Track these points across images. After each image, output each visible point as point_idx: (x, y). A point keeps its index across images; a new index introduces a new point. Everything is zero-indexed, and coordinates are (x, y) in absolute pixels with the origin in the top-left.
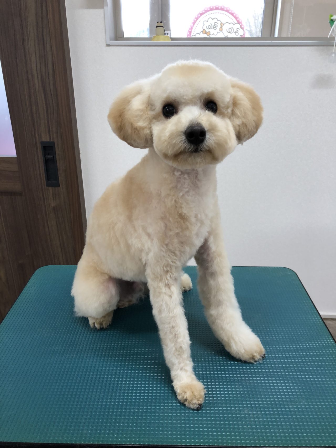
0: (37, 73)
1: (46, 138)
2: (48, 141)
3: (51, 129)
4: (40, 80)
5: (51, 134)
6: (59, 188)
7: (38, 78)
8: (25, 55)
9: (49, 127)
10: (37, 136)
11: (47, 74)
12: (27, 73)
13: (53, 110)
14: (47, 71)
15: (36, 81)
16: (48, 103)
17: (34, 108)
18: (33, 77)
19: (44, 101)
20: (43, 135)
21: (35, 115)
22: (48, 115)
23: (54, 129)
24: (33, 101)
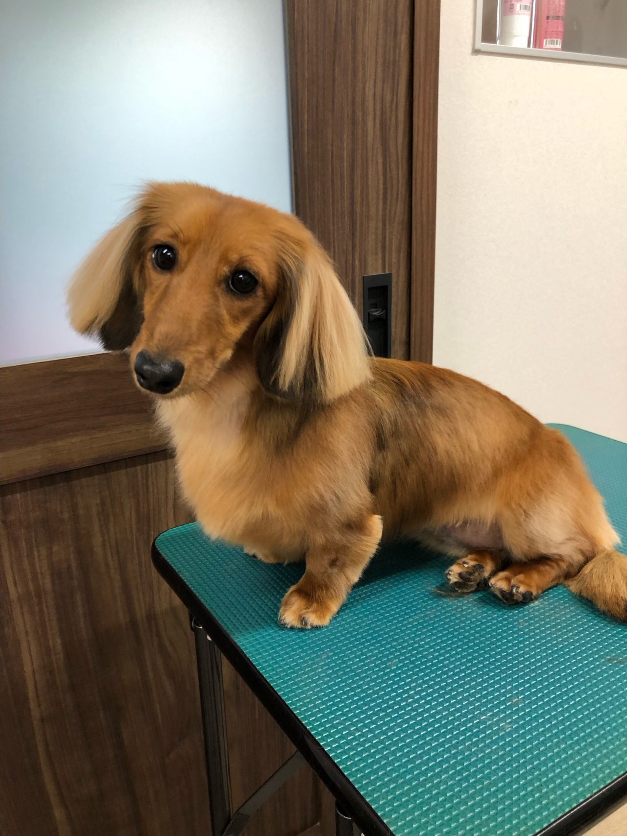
0: (375, 104)
1: (374, 269)
2: (380, 273)
3: (387, 243)
4: (378, 121)
5: (387, 254)
7: (375, 114)
8: (354, 58)
9: (384, 238)
10: (357, 263)
11: (394, 106)
13: (398, 194)
14: (395, 101)
15: (370, 124)
16: (388, 177)
17: (358, 192)
18: (364, 114)
19: (381, 173)
20: (370, 260)
21: (358, 210)
22: (384, 209)
23: (395, 242)
24: (358, 172)
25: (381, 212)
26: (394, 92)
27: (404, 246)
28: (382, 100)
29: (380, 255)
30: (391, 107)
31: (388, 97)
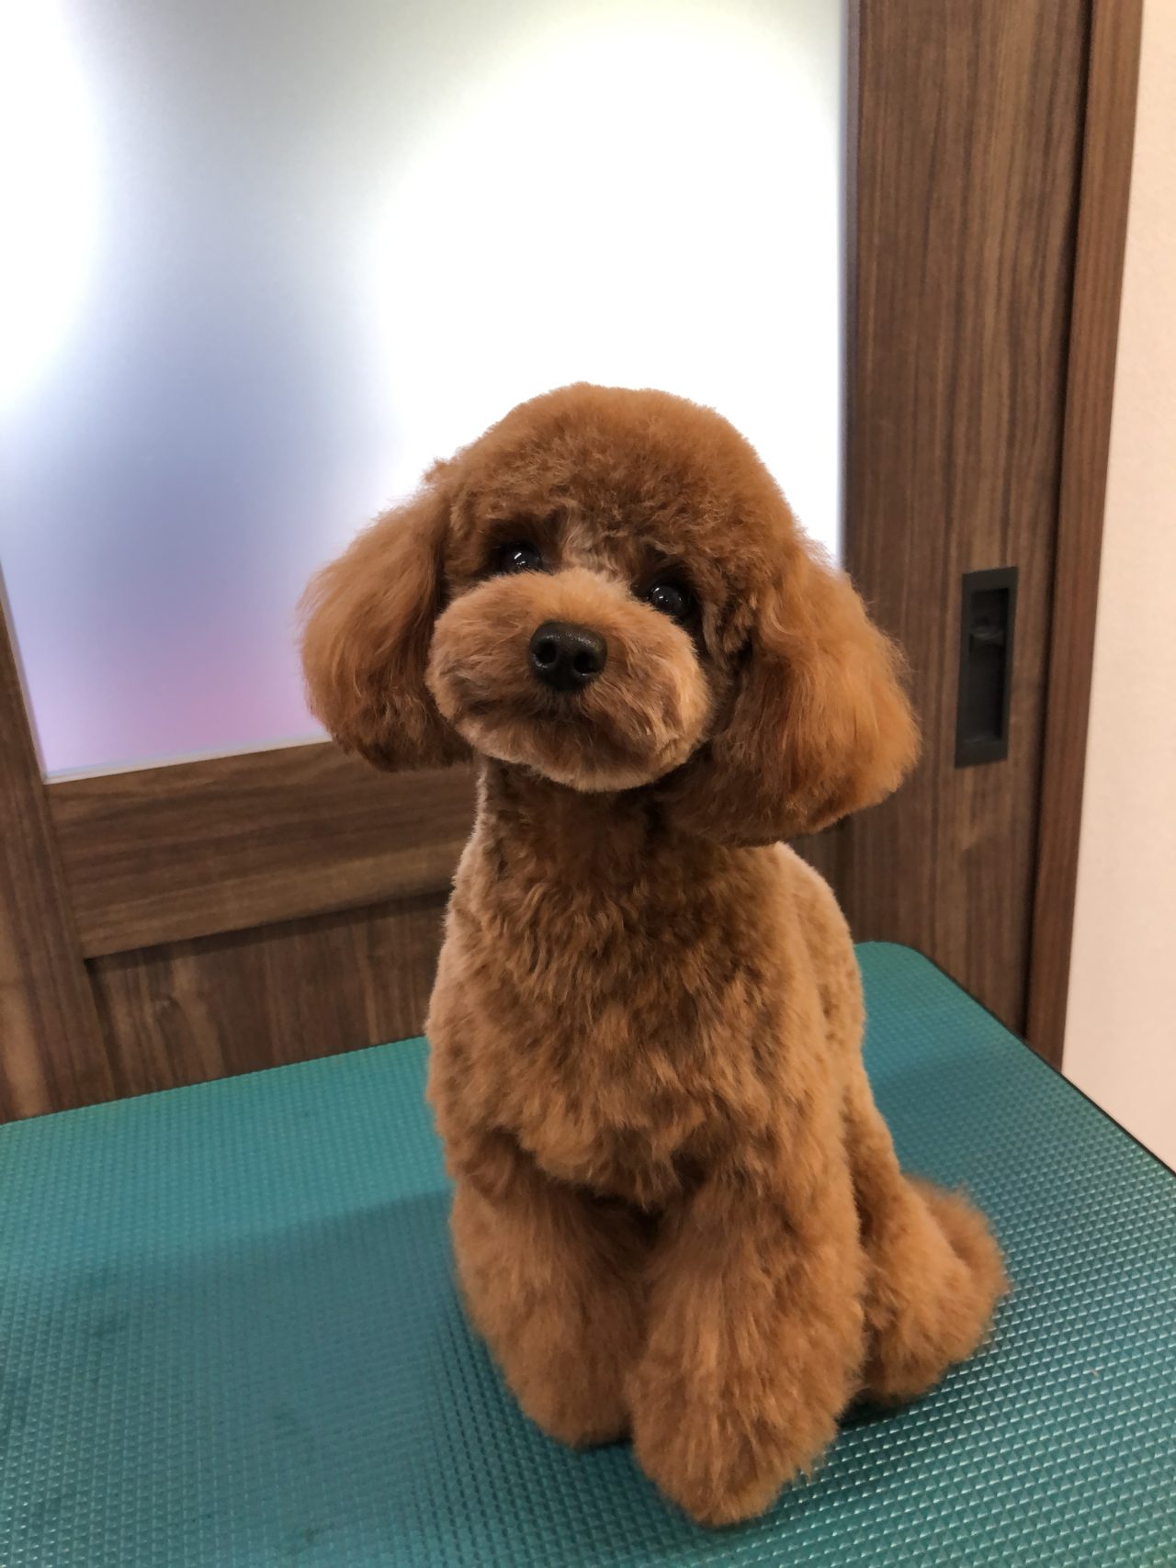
0: (1000, 277)
1: (985, 558)
2: (996, 564)
3: (1012, 512)
4: (1004, 304)
5: (1011, 533)
6: (1003, 764)
7: (999, 296)
8: (965, 201)
9: (1006, 507)
10: (954, 552)
11: (1037, 274)
12: (960, 279)
13: (1036, 428)
14: (1039, 266)
15: (990, 312)
16: (1019, 400)
17: (961, 429)
18: (979, 295)
19: (1006, 392)
20: (978, 545)
21: (960, 460)
22: (1009, 457)
23: (1027, 511)
24: (963, 398)
25: (1002, 463)
26: (1040, 251)
27: (1044, 519)
28: (1014, 270)
29: (997, 535)
30: (1031, 276)
31: (1027, 260)
